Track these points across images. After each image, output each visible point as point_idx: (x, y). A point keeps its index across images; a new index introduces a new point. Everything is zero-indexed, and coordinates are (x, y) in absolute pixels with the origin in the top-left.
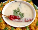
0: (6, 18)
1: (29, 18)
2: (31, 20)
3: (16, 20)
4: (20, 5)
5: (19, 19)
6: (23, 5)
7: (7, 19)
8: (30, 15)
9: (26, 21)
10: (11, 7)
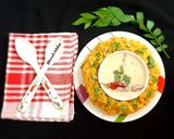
4: (124, 60)
6: (129, 59)
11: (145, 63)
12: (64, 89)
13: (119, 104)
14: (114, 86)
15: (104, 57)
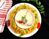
2: (30, 25)
3: (22, 24)
4: (26, 13)
5: (24, 23)
9: (27, 25)
12: (2, 20)
15: (19, 10)
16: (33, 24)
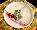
0: (6, 13)
1: (25, 23)
2: (25, 25)
3: (13, 19)
4: (23, 8)
6: (26, 9)
7: (7, 15)
8: (27, 21)
9: (20, 24)
10: (15, 6)
11: (34, 13)
13: (7, 26)
14: (11, 16)
16: (29, 25)
